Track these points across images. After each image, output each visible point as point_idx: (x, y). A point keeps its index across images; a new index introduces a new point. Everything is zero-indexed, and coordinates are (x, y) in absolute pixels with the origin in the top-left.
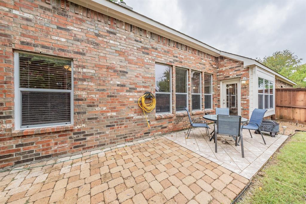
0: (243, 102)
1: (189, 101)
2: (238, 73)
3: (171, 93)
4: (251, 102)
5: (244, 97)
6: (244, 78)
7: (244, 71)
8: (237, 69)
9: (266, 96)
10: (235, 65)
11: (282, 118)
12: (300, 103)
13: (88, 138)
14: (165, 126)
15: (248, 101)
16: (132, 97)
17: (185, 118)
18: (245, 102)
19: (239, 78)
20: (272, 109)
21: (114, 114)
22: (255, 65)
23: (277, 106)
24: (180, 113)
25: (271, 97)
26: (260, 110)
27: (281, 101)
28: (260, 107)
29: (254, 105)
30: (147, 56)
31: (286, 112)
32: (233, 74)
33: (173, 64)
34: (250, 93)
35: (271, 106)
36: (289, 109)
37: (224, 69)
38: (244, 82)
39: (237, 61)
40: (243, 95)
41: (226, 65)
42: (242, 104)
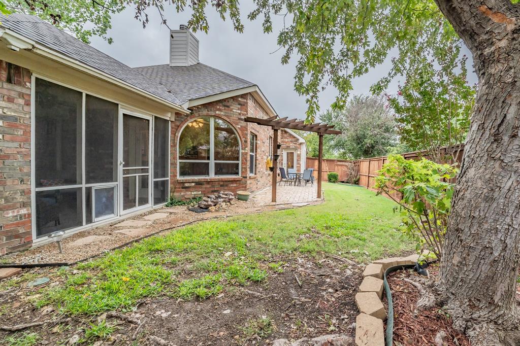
0: (297, 165)
2: (296, 145)
6: (299, 150)
7: (299, 145)
8: (295, 142)
10: (294, 139)
12: (316, 167)
16: (265, 159)
18: (299, 165)
19: (296, 149)
21: (262, 170)
22: (304, 143)
32: (292, 145)
33: (272, 137)
34: (302, 160)
37: (286, 140)
38: (299, 152)
39: (295, 137)
40: (298, 161)
41: (288, 138)
42: (297, 167)
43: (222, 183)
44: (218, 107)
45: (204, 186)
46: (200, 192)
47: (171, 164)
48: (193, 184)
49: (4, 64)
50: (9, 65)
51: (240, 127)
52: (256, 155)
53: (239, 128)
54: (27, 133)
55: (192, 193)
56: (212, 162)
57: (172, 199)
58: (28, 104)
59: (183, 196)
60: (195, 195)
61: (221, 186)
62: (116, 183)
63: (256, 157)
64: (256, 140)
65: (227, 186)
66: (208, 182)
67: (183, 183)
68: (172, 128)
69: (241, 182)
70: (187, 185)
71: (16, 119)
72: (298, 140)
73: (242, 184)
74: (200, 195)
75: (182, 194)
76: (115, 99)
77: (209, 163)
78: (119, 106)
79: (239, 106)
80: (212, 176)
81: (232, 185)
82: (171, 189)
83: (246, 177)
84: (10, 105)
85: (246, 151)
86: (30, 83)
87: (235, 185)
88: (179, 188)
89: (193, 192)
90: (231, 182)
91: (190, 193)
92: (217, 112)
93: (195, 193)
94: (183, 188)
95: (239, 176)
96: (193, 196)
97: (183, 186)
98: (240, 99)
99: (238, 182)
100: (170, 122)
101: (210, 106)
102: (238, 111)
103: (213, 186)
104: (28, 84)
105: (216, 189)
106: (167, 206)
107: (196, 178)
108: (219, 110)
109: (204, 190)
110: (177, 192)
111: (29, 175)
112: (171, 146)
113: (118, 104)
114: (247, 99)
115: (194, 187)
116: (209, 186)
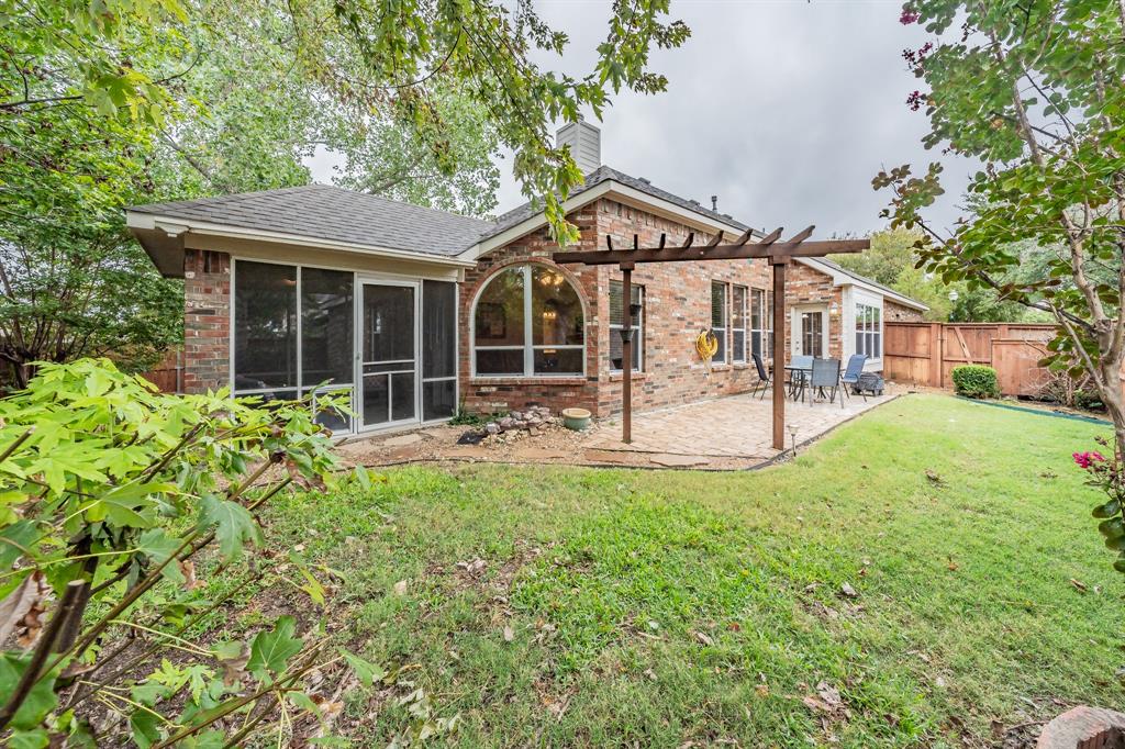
0: (832, 346)
1: (748, 343)
2: (825, 294)
3: (725, 329)
4: (844, 345)
5: (834, 337)
6: (835, 305)
7: (834, 291)
8: (822, 286)
9: (868, 336)
10: (818, 280)
11: (894, 377)
12: (921, 350)
13: (655, 391)
14: (721, 383)
15: (840, 343)
16: (691, 335)
17: (744, 373)
18: (836, 346)
19: (826, 303)
20: (877, 360)
21: (675, 360)
22: (851, 285)
23: (886, 355)
24: (738, 363)
25: (877, 336)
26: (859, 356)
27: (893, 346)
28: (859, 351)
29: (848, 351)
30: (703, 271)
31: (900, 366)
32: (814, 295)
33: (729, 281)
34: (844, 331)
35: (877, 355)
36: (905, 360)
37: (799, 283)
38: (834, 312)
39: (822, 274)
40: (832, 334)
41: (802, 277)
42: (830, 349)
43: (544, 389)
44: (535, 244)
45: (512, 394)
46: (506, 404)
47: (461, 354)
48: (494, 389)
49: (201, 254)
50: (207, 253)
52: (644, 328)
53: (577, 277)
54: (225, 326)
55: (493, 405)
56: (529, 348)
57: (461, 412)
58: (226, 292)
59: (478, 409)
60: (496, 408)
61: (544, 394)
62: (351, 385)
63: (644, 334)
64: (644, 295)
65: (554, 395)
66: (520, 387)
67: (478, 386)
68: (461, 294)
69: (585, 390)
70: (483, 390)
71: (211, 312)
72: (832, 278)
74: (505, 410)
75: (477, 405)
76: (346, 266)
77: (522, 351)
78: (355, 275)
80: (529, 374)
81: (564, 394)
82: (461, 395)
83: (596, 379)
84: (207, 297)
85: (595, 324)
86: (229, 267)
87: (572, 394)
88: (473, 395)
89: (494, 403)
91: (489, 404)
92: (534, 254)
93: (497, 404)
94: (478, 394)
95: (583, 377)
96: (494, 410)
97: (476, 390)
98: (579, 218)
99: (577, 389)
100: (457, 285)
101: (521, 246)
102: (576, 243)
103: (528, 395)
104: (226, 269)
106: (451, 423)
107: (498, 378)
108: (539, 249)
109: (512, 399)
110: (470, 401)
111: (227, 375)
112: (460, 324)
113: (353, 273)
114: (594, 213)
115: (495, 394)
116: (520, 394)
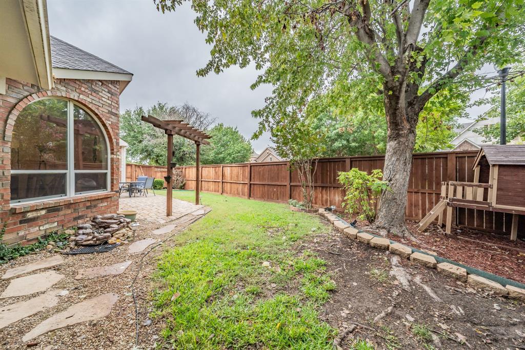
43: (88, 204)
44: (83, 89)
45: (61, 213)
46: (56, 224)
48: (43, 212)
51: (110, 123)
55: (41, 228)
56: (71, 173)
59: (23, 237)
60: (46, 230)
61: (88, 208)
65: (95, 206)
66: (69, 205)
69: (113, 199)
70: (30, 215)
73: (113, 202)
74: (55, 230)
75: (21, 233)
77: (65, 174)
79: (110, 95)
80: (71, 194)
81: (101, 205)
83: (118, 191)
85: (116, 157)
87: (105, 204)
88: (15, 224)
89: (43, 225)
90: (100, 201)
91: (37, 228)
92: (82, 96)
93: (47, 226)
94: (22, 222)
95: (109, 191)
96: (43, 233)
97: (23, 218)
98: (110, 86)
99: (109, 199)
101: (72, 85)
102: (108, 101)
103: (76, 211)
105: (80, 214)
107: (48, 201)
108: (85, 94)
109: (63, 218)
110: (11, 231)
114: (117, 88)
115: (44, 217)
116: (69, 211)
